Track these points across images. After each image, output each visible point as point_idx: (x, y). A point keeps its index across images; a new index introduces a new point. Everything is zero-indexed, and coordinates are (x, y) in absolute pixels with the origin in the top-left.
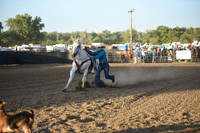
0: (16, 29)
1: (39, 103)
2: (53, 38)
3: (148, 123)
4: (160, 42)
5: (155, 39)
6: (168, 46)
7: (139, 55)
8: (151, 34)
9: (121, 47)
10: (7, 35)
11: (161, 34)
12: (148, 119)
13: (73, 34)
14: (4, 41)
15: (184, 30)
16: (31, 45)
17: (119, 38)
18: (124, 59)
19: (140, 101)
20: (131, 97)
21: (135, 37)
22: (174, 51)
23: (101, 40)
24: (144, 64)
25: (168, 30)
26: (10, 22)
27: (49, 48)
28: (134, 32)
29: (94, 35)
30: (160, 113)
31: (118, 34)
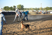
0: (19, 7)
2: (26, 9)
3: (45, 26)
4: (47, 10)
6: (49, 11)
7: (43, 13)
8: (45, 8)
9: (39, 11)
11: (47, 9)
16: (21, 11)
17: (39, 9)
18: (40, 13)
19: (43, 22)
20: (41, 21)
21: (42, 9)
22: (50, 12)
23: (35, 10)
25: (48, 8)
26: (17, 6)
28: (42, 8)
29: (34, 9)
31: (38, 8)
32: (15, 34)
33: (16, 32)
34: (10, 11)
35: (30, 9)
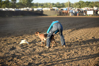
0: (22, 2)
1: (32, 32)
2: (37, 5)
4: (80, 7)
5: (78, 6)
6: (83, 9)
7: (72, 12)
8: (77, 4)
10: (18, 4)
12: (78, 40)
13: (45, 4)
14: (17, 6)
15: (90, 2)
16: (28, 8)
19: (74, 32)
20: (70, 30)
21: (70, 5)
23: (56, 6)
24: (74, 16)
25: (83, 2)
27: (35, 9)
28: (70, 3)
29: (53, 4)
30: (83, 37)
31: (63, 4)
32: (15, 59)
33: (18, 54)
34: (4, 9)
35: (47, 5)
